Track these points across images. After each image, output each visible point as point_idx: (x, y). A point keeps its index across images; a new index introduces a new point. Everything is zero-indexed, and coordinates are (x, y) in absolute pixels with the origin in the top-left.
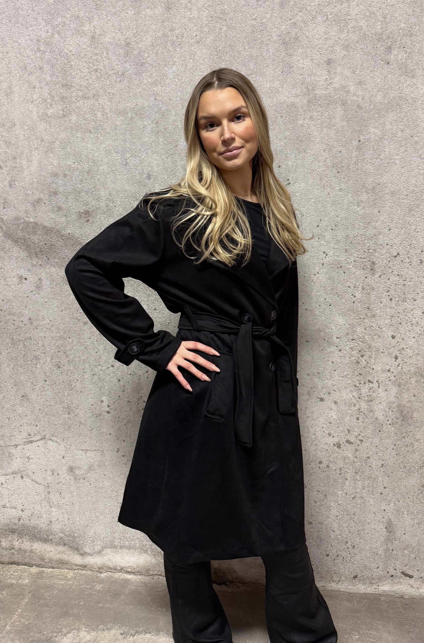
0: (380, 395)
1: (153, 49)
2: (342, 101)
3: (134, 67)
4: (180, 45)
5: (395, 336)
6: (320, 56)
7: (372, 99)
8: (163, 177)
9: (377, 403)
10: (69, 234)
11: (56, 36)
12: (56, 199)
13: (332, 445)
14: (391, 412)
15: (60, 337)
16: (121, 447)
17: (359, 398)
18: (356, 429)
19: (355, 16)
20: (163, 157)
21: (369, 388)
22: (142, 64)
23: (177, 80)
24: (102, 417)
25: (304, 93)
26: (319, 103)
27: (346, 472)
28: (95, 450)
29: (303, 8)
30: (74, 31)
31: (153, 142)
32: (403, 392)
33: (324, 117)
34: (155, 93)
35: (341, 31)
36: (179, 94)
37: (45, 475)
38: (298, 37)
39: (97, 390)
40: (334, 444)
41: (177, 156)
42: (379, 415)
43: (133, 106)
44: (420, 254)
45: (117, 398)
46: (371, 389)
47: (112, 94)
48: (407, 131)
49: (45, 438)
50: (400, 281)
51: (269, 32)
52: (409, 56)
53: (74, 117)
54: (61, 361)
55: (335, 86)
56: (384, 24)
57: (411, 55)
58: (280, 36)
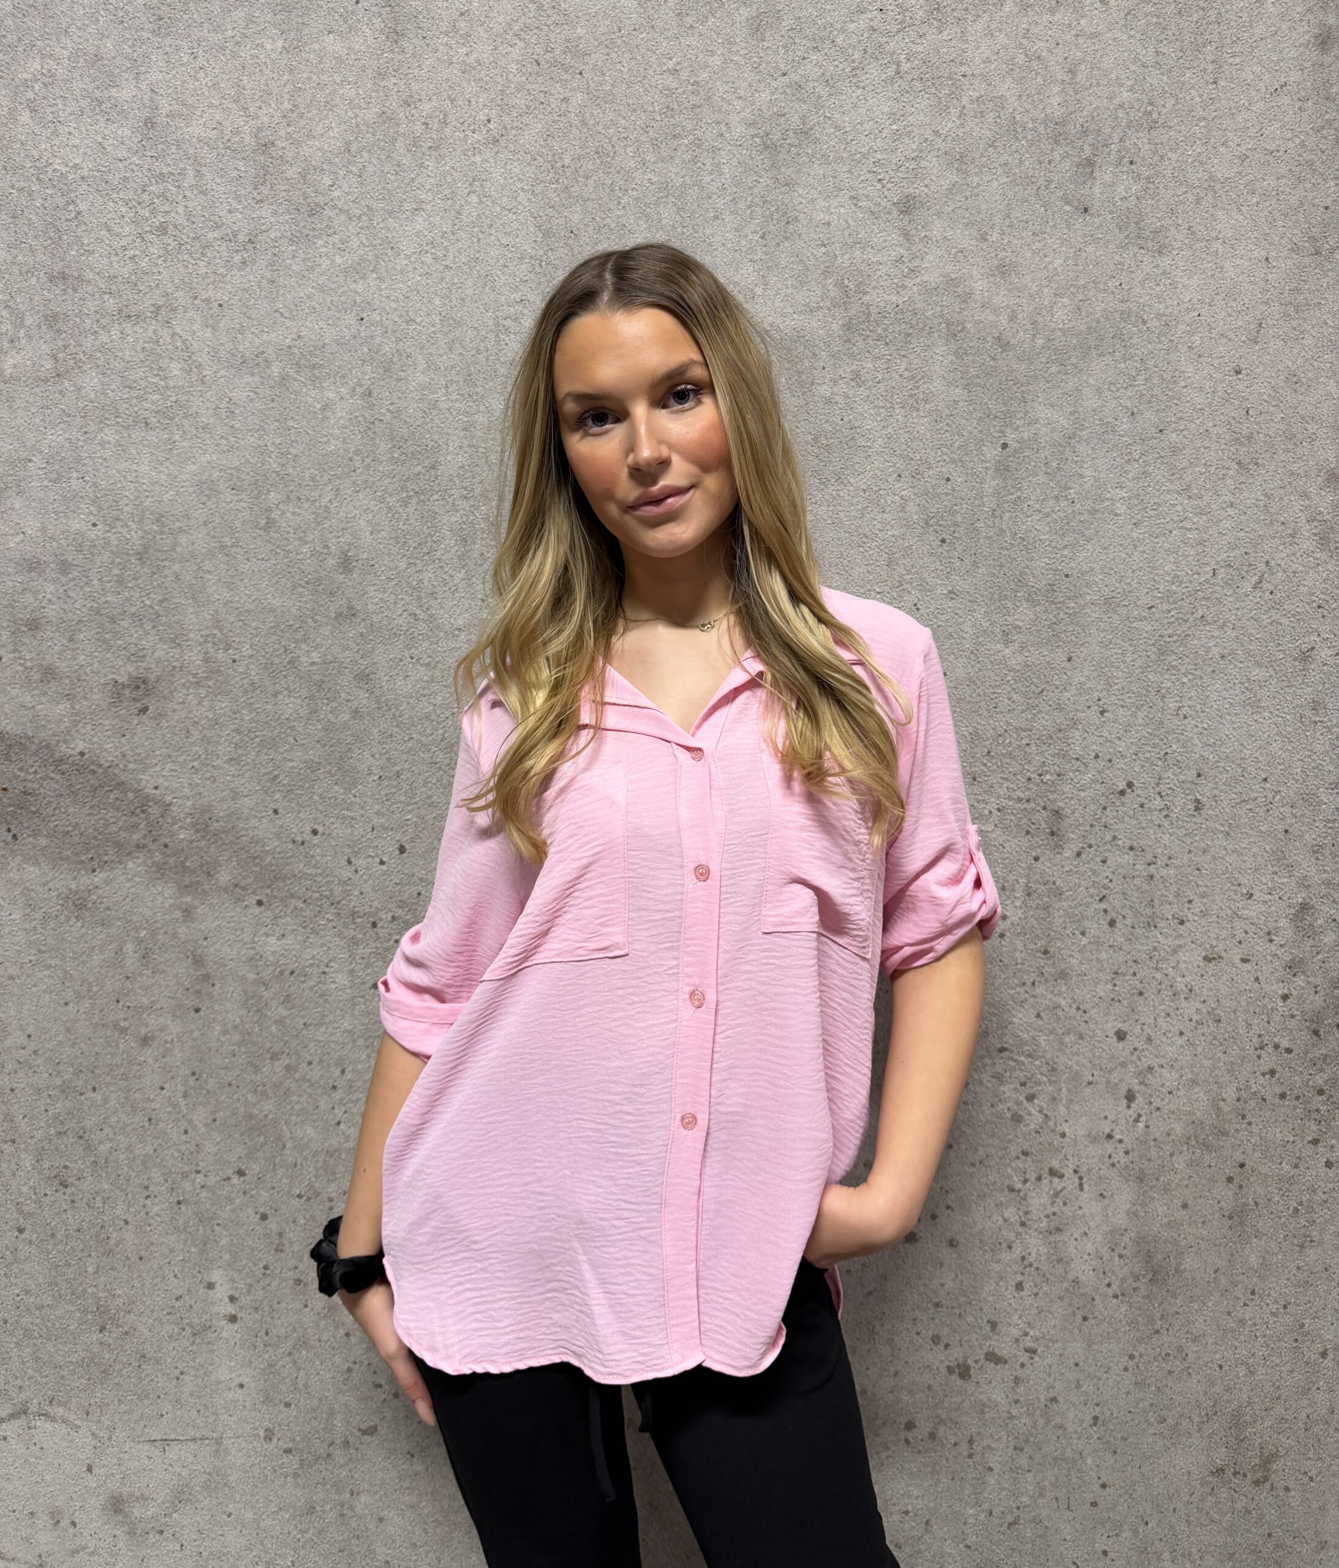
0: (1086, 1210)
1: (349, 162)
2: (948, 325)
3: (287, 217)
4: (437, 148)
5: (1126, 1033)
6: (879, 186)
7: (1040, 319)
8: (391, 564)
9: (1075, 1236)
10: (82, 754)
11: (25, 117)
12: (35, 643)
13: (944, 1370)
14: (1117, 1259)
15: (65, 1089)
16: (280, 1425)
17: (1023, 1224)
18: (1015, 1319)
19: (982, 66)
20: (391, 501)
21: (1052, 1192)
22: (314, 211)
23: (428, 259)
24: (211, 1335)
25: (832, 300)
26: (880, 331)
27: (989, 1447)
28: (194, 1440)
29: (822, 39)
30: (84, 103)
31: (357, 452)
32: (1153, 1198)
33: (894, 374)
34: (359, 299)
35: (941, 109)
36: (437, 302)
37: (29, 1531)
38: (811, 129)
39: (193, 1250)
40: (949, 1368)
41: (436, 497)
42: (1082, 1269)
43: (288, 340)
44: (1192, 782)
45: (259, 1273)
46: (1057, 1194)
47: (216, 304)
48: (1147, 414)
49: (25, 1413)
50: (1137, 867)
51: (720, 111)
52: (1147, 189)
53: (92, 378)
54: (70, 1165)
55: (926, 278)
56: (1071, 92)
57: (1151, 186)
58: (753, 124)
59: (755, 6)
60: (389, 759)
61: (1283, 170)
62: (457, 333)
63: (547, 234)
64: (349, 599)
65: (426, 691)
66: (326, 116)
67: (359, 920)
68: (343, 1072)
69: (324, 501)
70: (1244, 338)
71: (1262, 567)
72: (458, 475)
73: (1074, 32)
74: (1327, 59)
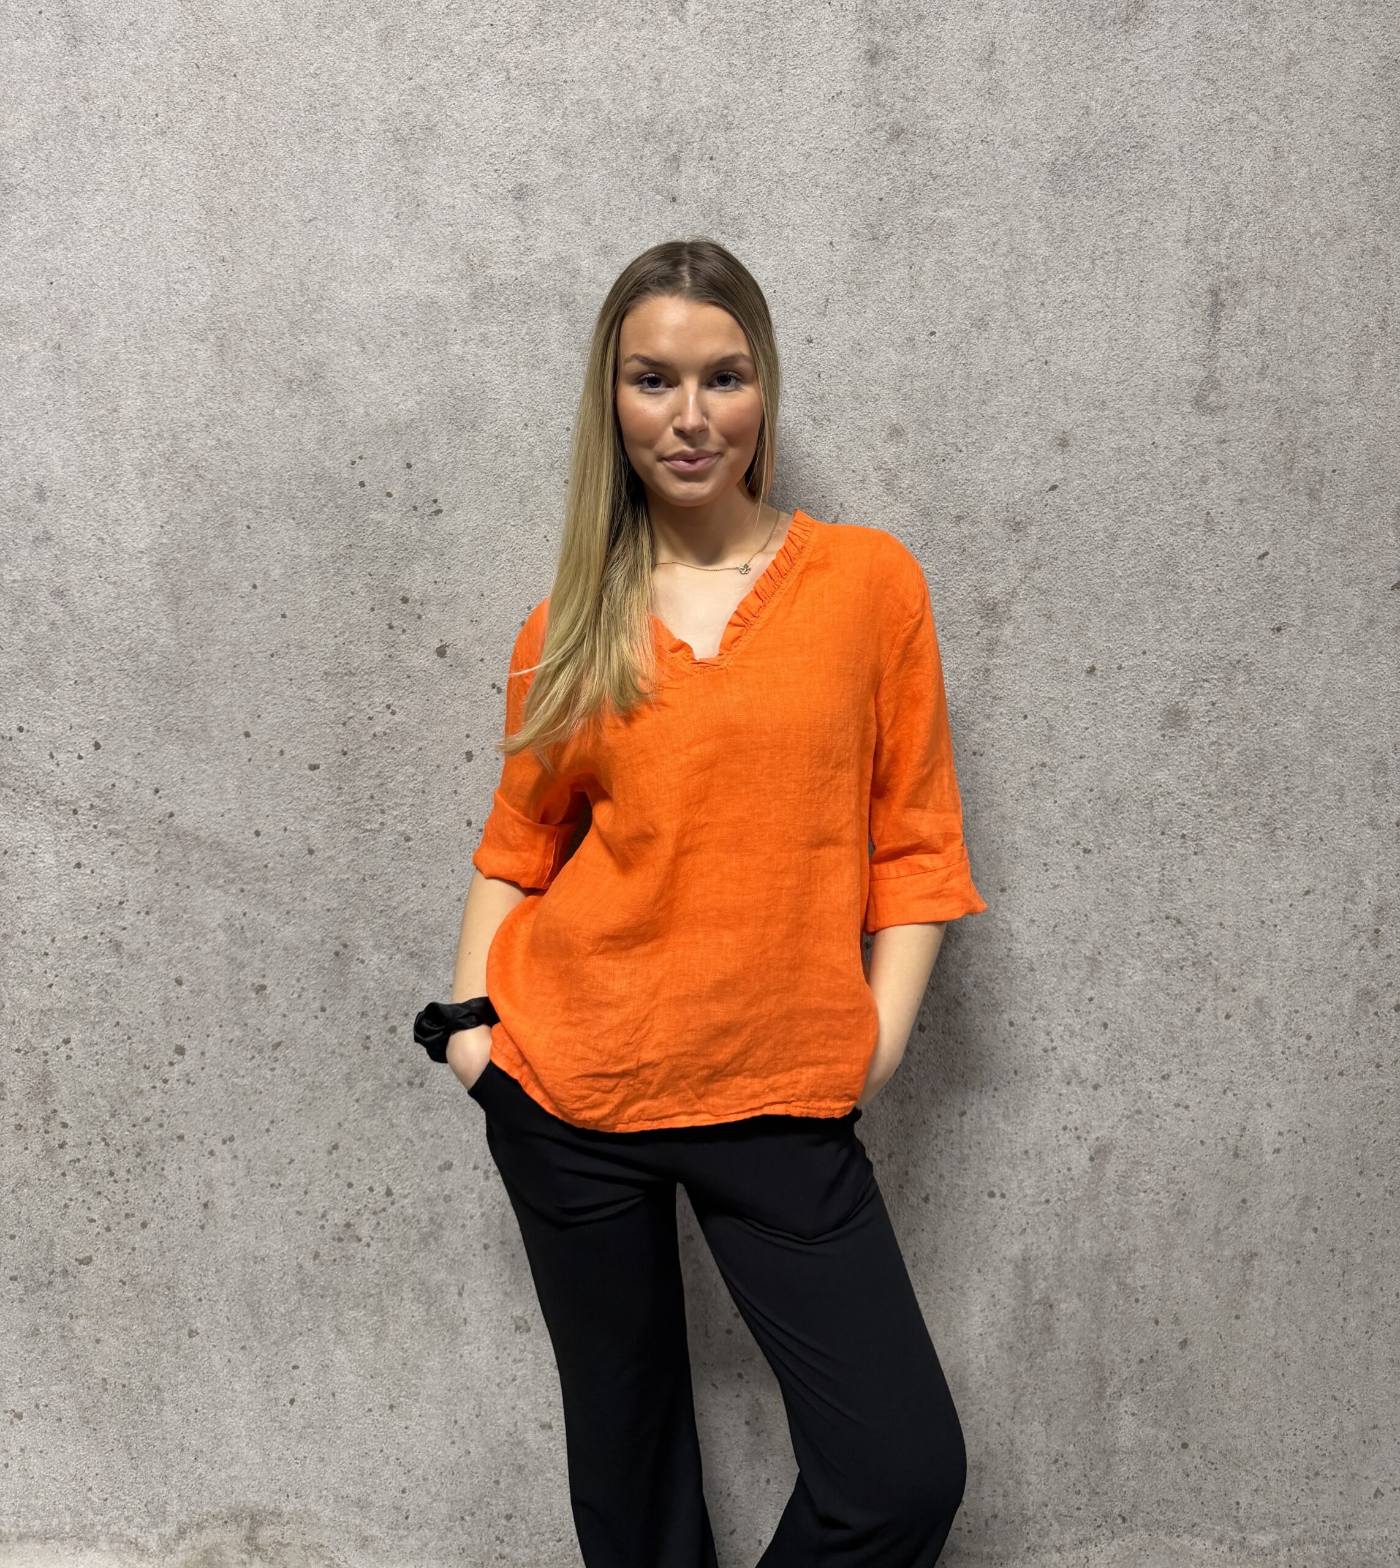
1: (37, 150)
2: (561, 297)
4: (113, 138)
6: (496, 175)
8: (80, 495)
19: (580, 74)
20: (79, 440)
23: (109, 234)
25: (460, 272)
26: (502, 300)
29: (442, 49)
31: (49, 397)
34: (48, 266)
35: (547, 110)
36: (116, 268)
38: (434, 126)
41: (118, 436)
51: (355, 109)
52: (726, 181)
55: (539, 256)
56: (657, 97)
57: (729, 179)
58: (385, 121)
59: (383, 21)
60: (83, 666)
61: (842, 166)
62: (134, 295)
63: (210, 212)
64: (44, 526)
65: (114, 607)
66: (16, 109)
67: (62, 808)
68: (53, 940)
69: (21, 440)
70: (814, 312)
71: (837, 508)
72: (137, 418)
73: (657, 46)
74: (876, 71)
